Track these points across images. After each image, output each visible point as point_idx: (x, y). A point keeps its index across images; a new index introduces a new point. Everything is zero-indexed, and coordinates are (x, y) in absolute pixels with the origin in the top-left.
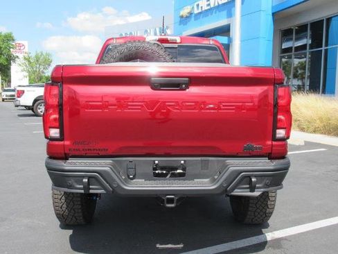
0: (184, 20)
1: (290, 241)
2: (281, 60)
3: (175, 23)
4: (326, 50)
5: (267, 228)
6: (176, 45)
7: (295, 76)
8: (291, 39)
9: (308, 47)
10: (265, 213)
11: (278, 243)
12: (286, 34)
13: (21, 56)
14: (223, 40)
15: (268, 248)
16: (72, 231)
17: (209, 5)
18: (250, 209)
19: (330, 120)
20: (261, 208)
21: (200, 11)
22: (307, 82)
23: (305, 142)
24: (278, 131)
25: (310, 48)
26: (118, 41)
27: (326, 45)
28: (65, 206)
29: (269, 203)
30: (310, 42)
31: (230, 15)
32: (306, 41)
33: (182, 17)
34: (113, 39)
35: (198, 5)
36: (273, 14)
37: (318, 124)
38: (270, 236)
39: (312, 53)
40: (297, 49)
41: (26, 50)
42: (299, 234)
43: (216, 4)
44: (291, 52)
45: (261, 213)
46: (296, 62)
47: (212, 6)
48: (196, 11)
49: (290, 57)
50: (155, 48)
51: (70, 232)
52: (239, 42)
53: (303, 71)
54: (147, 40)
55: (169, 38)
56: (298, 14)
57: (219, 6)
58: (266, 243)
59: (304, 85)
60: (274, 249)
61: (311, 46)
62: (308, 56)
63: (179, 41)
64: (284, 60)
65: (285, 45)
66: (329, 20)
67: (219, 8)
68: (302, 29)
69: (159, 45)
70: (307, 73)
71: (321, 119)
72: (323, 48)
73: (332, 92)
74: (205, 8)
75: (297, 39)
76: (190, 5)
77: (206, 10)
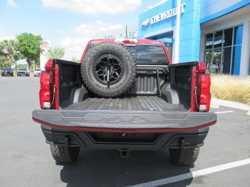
0: (145, 28)
1: (208, 178)
2: (205, 53)
3: (139, 30)
4: (234, 47)
5: (193, 167)
6: (134, 45)
7: (214, 63)
8: (212, 40)
9: (223, 45)
10: (192, 158)
11: (200, 179)
12: (209, 37)
13: (46, 49)
14: (168, 40)
15: (193, 183)
16: (63, 166)
17: (160, 18)
18: (182, 155)
19: (236, 92)
20: (189, 155)
21: (154, 22)
22: (222, 67)
23: (220, 106)
24: (201, 106)
25: (224, 46)
26: (97, 42)
27: (234, 44)
28: (58, 150)
29: (194, 152)
30: (224, 42)
31: (173, 25)
32: (221, 41)
33: (143, 26)
34: (93, 40)
35: (153, 19)
36: (201, 24)
37: (228, 94)
38: (195, 173)
39: (225, 49)
40: (216, 46)
41: (49, 46)
42: (215, 173)
43: (165, 18)
44: (212, 48)
45: (189, 158)
46: (215, 54)
47: (162, 19)
48: (152, 23)
49: (211, 51)
50: (120, 47)
51: (62, 167)
52: (179, 42)
53: (219, 60)
54: (116, 41)
55: (130, 40)
56: (216, 24)
57: (166, 19)
58: (192, 179)
59: (219, 69)
60: (198, 184)
61: (225, 45)
62: (223, 50)
63: (136, 42)
64: (207, 53)
65: (208, 44)
66: (236, 28)
67: (166, 20)
68: (219, 34)
69: (122, 45)
70: (222, 61)
71: (230, 91)
72: (233, 46)
73: (238, 73)
74: (158, 20)
75: (216, 40)
76: (148, 19)
77: (158, 22)
